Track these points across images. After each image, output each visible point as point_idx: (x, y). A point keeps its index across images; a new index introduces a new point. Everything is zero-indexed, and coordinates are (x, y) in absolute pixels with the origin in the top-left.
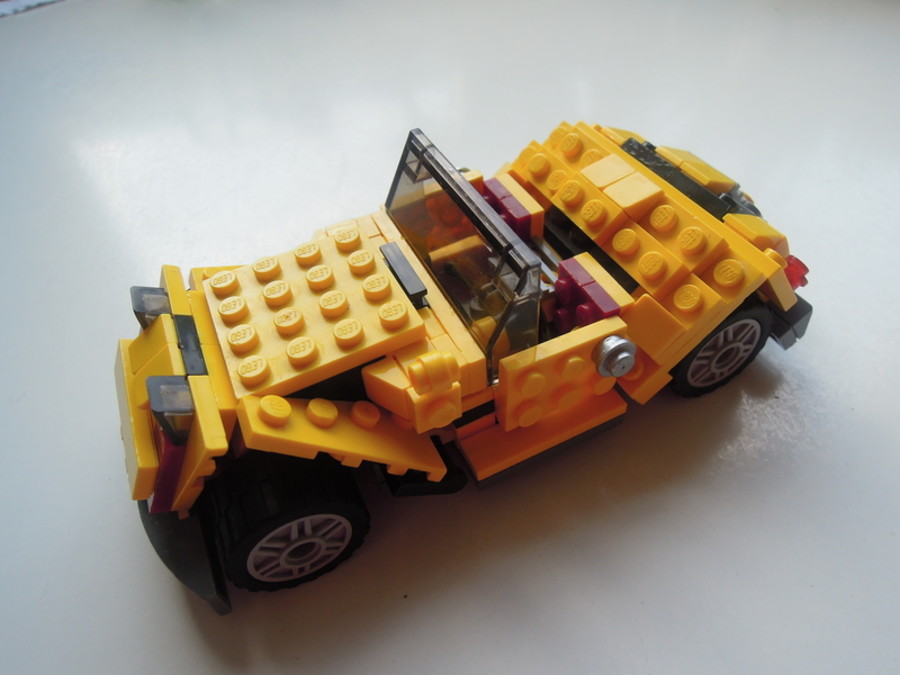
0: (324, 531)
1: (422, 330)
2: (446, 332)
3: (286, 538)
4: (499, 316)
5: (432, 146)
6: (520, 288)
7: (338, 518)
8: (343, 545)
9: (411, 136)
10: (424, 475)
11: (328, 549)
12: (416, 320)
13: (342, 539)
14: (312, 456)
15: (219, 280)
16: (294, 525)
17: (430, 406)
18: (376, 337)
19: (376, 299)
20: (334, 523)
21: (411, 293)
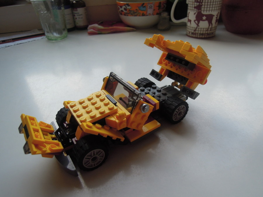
0: (99, 153)
1: (117, 110)
2: (121, 110)
3: (91, 156)
4: (132, 107)
5: (116, 75)
6: (137, 99)
7: (102, 150)
8: (103, 158)
9: (111, 73)
10: (120, 139)
11: (100, 159)
12: (115, 108)
13: (103, 157)
14: (97, 134)
15: (72, 104)
16: (92, 151)
17: (121, 123)
18: (107, 111)
19: (106, 105)
20: (101, 152)
21: (114, 103)
